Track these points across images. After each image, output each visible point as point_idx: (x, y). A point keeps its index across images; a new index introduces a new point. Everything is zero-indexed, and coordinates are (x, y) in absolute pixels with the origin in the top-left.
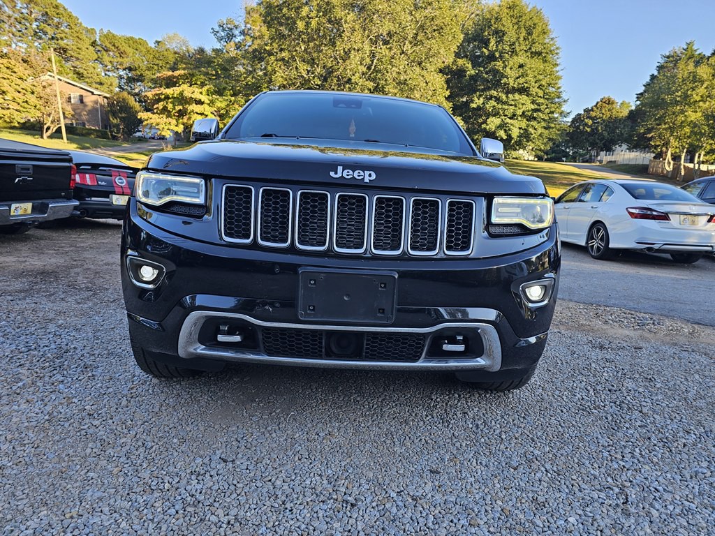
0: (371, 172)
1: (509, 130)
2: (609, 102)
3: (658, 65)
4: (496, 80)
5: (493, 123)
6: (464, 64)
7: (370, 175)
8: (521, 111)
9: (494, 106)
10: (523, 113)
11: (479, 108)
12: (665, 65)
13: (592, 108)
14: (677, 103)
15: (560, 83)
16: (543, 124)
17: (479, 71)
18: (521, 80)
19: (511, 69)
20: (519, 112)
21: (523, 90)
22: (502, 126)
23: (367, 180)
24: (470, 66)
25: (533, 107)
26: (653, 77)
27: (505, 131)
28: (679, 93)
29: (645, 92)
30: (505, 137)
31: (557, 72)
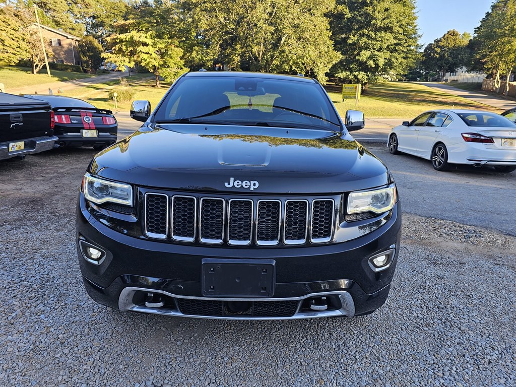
0: (255, 182)
1: (377, 60)
2: (454, 34)
3: (492, 4)
4: (368, 21)
5: (365, 55)
6: (343, 9)
7: (254, 185)
8: (386, 45)
9: (365, 42)
10: (388, 47)
11: (354, 44)
12: (498, 4)
13: (441, 39)
14: (505, 35)
15: (417, 22)
16: (403, 55)
17: (354, 14)
18: (387, 21)
19: (379, 12)
20: (384, 46)
21: (388, 29)
22: (372, 57)
23: (252, 189)
24: (347, 11)
25: (395, 41)
26: (488, 14)
27: (374, 61)
28: (507, 28)
29: (481, 26)
30: (374, 66)
31: (414, 13)
